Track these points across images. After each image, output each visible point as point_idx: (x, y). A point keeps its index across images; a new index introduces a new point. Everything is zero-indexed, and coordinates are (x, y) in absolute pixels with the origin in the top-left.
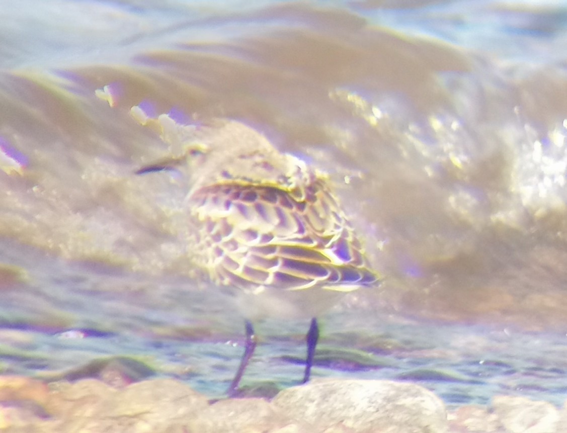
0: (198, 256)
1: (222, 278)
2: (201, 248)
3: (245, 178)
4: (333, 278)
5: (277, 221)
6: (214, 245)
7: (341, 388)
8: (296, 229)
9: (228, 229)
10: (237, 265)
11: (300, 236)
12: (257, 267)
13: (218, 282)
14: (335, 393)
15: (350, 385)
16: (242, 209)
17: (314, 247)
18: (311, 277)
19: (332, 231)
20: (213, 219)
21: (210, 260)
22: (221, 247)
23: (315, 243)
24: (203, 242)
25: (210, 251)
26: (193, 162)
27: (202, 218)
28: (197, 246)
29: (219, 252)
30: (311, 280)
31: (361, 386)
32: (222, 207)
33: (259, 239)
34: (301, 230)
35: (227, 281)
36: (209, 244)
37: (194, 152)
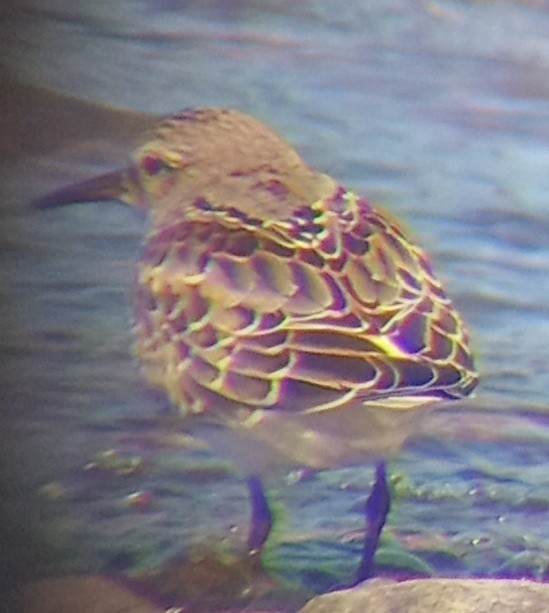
0: (148, 362)
1: (190, 401)
2: (154, 347)
3: (234, 212)
4: (385, 384)
5: (293, 288)
6: (176, 337)
7: (429, 595)
8: (329, 302)
9: (201, 306)
10: (215, 371)
11: (337, 314)
12: (250, 371)
13: (184, 407)
14: (416, 604)
15: (445, 587)
16: (228, 269)
17: (363, 333)
18: (347, 384)
19: (397, 303)
20: (175, 290)
21: (170, 367)
22: (188, 341)
23: (366, 326)
24: (157, 335)
25: (169, 350)
26: (153, 184)
27: (156, 287)
28: (148, 342)
29: (184, 350)
30: (348, 390)
31: (466, 590)
32: (193, 267)
33: (257, 322)
34: (340, 304)
35: (198, 406)
36: (167, 338)
37: (154, 165)
